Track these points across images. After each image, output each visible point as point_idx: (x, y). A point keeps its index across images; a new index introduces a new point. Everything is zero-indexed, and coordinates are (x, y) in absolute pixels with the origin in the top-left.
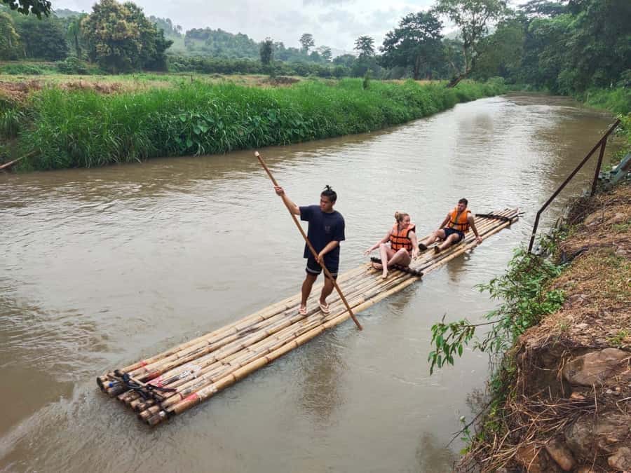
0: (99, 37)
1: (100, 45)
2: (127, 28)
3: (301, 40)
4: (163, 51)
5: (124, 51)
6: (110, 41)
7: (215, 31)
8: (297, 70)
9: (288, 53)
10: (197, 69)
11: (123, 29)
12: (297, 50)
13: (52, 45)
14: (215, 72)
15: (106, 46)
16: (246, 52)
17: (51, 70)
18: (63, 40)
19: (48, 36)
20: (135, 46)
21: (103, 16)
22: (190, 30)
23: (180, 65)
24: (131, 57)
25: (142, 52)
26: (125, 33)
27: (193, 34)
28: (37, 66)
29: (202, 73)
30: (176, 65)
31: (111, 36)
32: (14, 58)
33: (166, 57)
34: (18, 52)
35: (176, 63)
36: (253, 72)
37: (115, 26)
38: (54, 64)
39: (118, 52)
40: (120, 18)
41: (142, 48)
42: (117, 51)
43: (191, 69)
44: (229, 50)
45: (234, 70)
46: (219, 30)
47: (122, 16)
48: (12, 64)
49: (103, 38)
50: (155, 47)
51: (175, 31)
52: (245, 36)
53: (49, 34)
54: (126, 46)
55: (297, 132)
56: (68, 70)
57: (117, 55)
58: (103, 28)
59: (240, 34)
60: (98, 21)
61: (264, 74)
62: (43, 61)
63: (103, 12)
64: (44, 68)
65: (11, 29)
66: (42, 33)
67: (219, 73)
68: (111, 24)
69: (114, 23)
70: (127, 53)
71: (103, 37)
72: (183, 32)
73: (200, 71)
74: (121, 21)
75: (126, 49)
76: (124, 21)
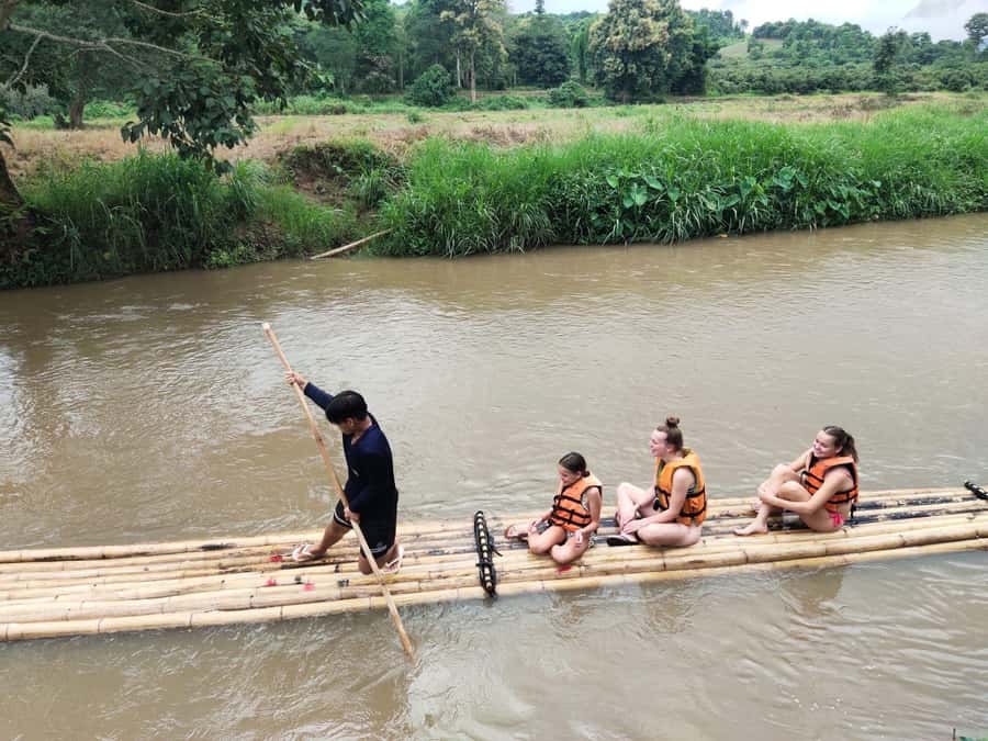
0: (609, 50)
1: (610, 59)
2: (652, 31)
3: (967, 26)
4: (703, 62)
5: (643, 67)
6: (625, 54)
7: (803, 23)
8: (945, 81)
9: (937, 51)
10: (754, 89)
11: (646, 32)
12: (956, 45)
13: (548, 66)
14: (785, 91)
15: (619, 60)
16: (853, 55)
17: (540, 101)
18: (564, 57)
19: (546, 52)
20: (660, 58)
21: (620, 16)
22: (760, 25)
23: (727, 84)
24: (652, 76)
25: (670, 66)
26: (647, 38)
27: (767, 32)
28: (524, 97)
29: (762, 94)
30: (721, 84)
31: (627, 46)
32: (500, 87)
33: (706, 72)
34: (507, 78)
35: (721, 81)
36: (854, 89)
37: (636, 28)
38: (546, 93)
39: (634, 71)
40: (644, 15)
41: (671, 61)
42: (632, 68)
43: (744, 90)
44: (821, 53)
45: (819, 86)
46: (811, 20)
47: (649, 12)
48: (495, 96)
49: (615, 49)
50: (692, 58)
51: (737, 29)
52: (856, 27)
53: (547, 49)
54: (648, 59)
55: (836, 207)
56: (561, 100)
57: (632, 74)
58: (617, 34)
59: (847, 24)
60: (612, 23)
61: (877, 91)
62: (535, 89)
63: (622, 10)
64: (530, 99)
65: (499, 47)
66: (540, 49)
67: (791, 92)
68: (630, 27)
69: (634, 23)
70: (647, 70)
71: (616, 46)
72: (749, 30)
73: (759, 91)
74: (644, 20)
75: (647, 64)
76: (649, 20)
